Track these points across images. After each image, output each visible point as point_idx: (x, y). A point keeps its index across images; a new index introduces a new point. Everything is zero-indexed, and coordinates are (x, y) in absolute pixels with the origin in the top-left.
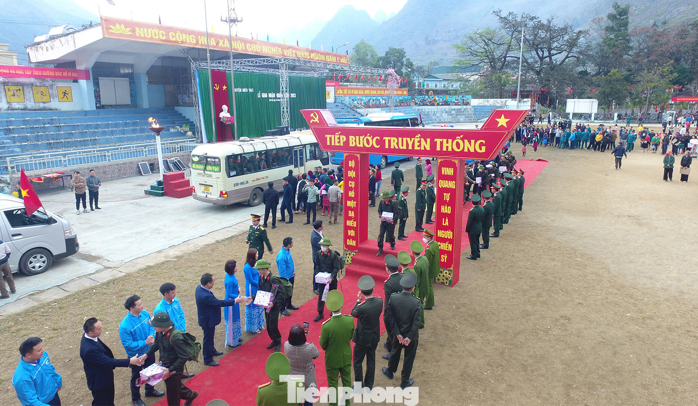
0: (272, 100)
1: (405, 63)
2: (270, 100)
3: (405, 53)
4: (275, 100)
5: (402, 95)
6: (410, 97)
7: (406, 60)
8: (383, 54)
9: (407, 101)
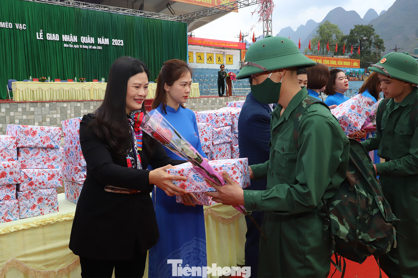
0: (71, 46)
1: (373, 41)
2: (65, 45)
3: (374, 30)
4: (76, 46)
5: (351, 66)
6: (362, 70)
7: (375, 37)
8: (347, 33)
9: (358, 74)
